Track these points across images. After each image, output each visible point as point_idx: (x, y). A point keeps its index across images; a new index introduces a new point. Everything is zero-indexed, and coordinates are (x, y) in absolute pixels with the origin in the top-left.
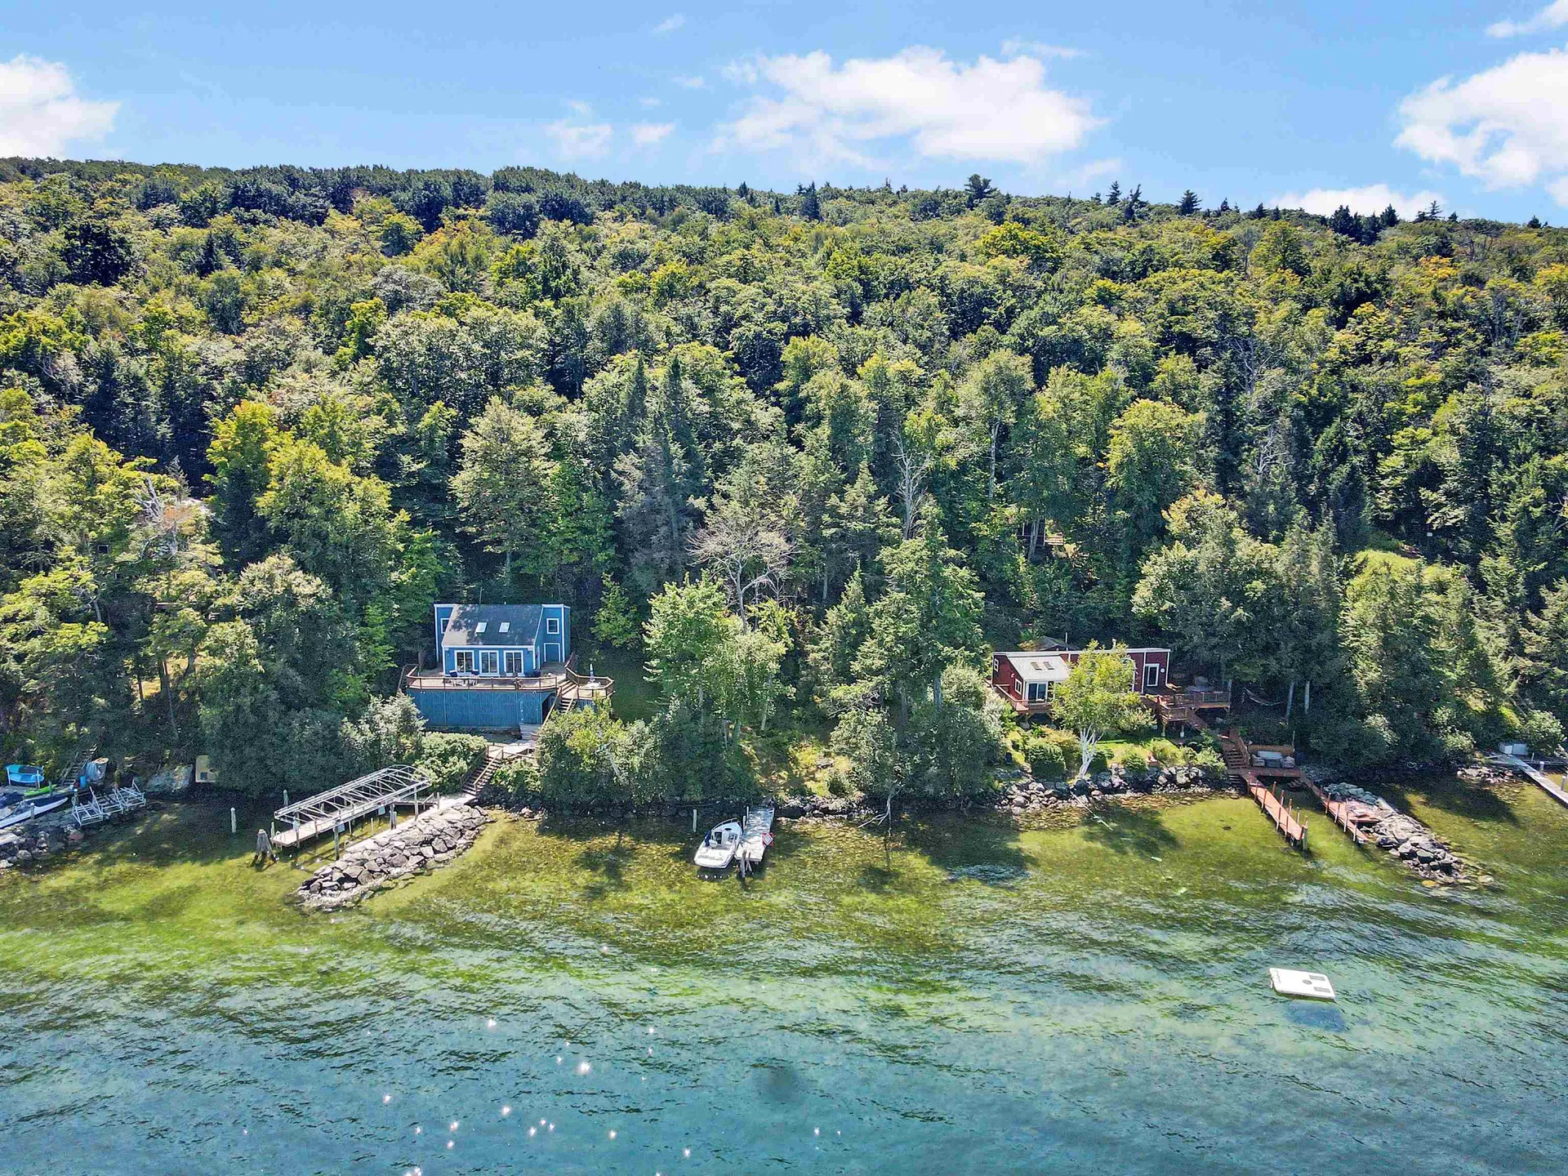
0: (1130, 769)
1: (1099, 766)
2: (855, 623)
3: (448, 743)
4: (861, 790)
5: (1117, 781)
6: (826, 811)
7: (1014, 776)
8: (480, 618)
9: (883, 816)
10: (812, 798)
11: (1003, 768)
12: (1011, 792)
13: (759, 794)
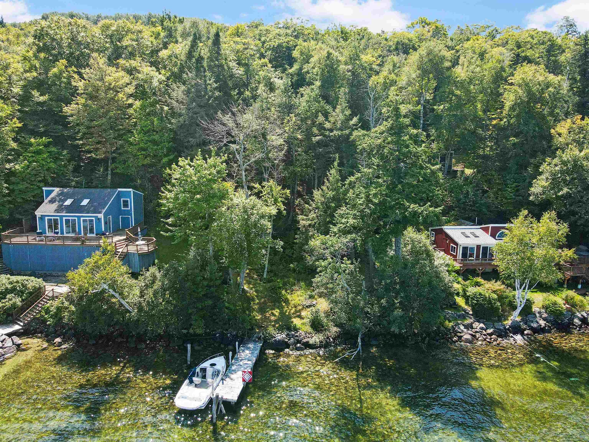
0: (551, 313)
1: (527, 310)
2: (334, 199)
3: (11, 283)
4: (336, 326)
5: (542, 323)
6: (307, 346)
7: (459, 316)
8: (68, 196)
9: (356, 351)
10: (296, 333)
11: (450, 310)
12: (459, 330)
13: (252, 329)
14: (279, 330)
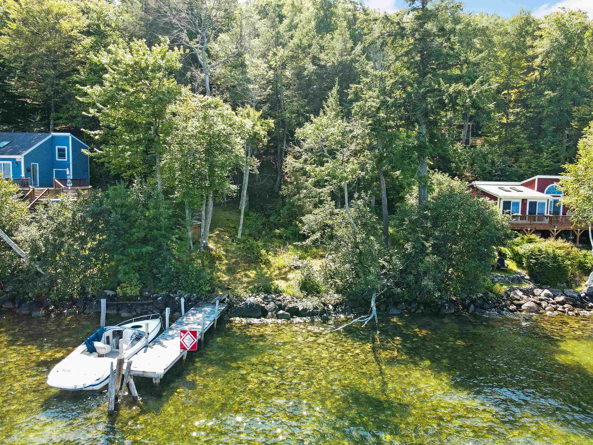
9: (368, 317)
10: (278, 296)
11: (499, 273)
12: (516, 297)
13: (213, 291)
14: (252, 293)
